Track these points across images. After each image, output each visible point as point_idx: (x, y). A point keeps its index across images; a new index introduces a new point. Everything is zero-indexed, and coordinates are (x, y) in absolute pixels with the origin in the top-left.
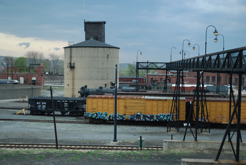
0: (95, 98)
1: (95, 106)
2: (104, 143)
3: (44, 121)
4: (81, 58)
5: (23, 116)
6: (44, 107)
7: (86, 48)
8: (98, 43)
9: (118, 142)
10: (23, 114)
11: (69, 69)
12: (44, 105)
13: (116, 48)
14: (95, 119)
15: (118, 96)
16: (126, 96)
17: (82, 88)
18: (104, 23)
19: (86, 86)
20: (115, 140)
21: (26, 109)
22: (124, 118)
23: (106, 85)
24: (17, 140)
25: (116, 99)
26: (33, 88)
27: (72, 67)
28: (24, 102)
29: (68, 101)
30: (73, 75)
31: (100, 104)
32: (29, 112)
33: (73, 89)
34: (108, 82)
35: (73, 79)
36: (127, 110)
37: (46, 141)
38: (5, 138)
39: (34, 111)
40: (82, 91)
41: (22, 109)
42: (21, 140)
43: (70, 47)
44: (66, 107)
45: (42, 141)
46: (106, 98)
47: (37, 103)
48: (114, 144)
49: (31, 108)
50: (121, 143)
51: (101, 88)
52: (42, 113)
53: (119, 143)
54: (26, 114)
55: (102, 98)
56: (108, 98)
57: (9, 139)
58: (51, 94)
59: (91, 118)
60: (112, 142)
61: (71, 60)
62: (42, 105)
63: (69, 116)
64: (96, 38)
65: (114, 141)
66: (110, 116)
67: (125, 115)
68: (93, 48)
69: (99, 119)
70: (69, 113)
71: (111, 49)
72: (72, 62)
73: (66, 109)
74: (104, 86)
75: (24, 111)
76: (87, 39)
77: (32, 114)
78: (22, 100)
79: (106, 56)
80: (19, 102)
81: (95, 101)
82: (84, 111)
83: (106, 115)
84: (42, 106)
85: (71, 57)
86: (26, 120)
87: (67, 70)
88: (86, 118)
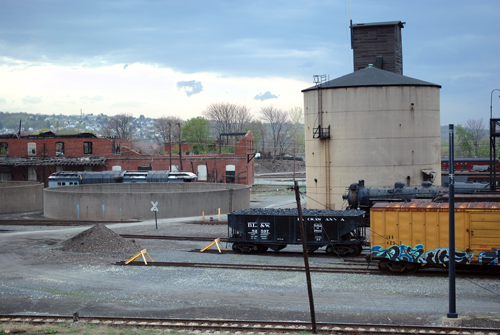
0: (393, 209)
1: (391, 230)
2: (423, 321)
3: (267, 268)
4: (348, 115)
5: (215, 255)
6: (265, 233)
7: (359, 89)
8: (386, 76)
9: (460, 318)
10: (216, 252)
11: (317, 141)
12: (265, 228)
13: (432, 86)
14: (391, 262)
15: (456, 205)
16: (470, 205)
17: (353, 188)
18: (401, 25)
19: (362, 183)
20: (452, 313)
21: (222, 240)
22: (466, 260)
23: (409, 178)
24: (211, 311)
25: (452, 211)
26: (231, 191)
27: (324, 137)
28: (212, 222)
29: (323, 218)
30: (328, 156)
31: (404, 225)
32: (230, 246)
33: (329, 189)
34: (414, 172)
35: (328, 165)
36: (473, 239)
37: (281, 315)
38: (182, 306)
39: (243, 244)
40: (353, 195)
41: (211, 239)
42: (221, 311)
43: (319, 88)
44: (319, 234)
45: (271, 314)
46: (418, 210)
47: (249, 225)
48: (450, 322)
49: (235, 236)
50: (469, 322)
51: (399, 186)
52: (260, 249)
53: (463, 322)
54: (223, 252)
55: (409, 209)
56: (425, 210)
57: (193, 310)
58: (298, 199)
59: (383, 259)
60: (445, 318)
61: (321, 119)
62: (260, 229)
63: (327, 254)
64: (382, 65)
65: (449, 316)
66: (431, 255)
67: (468, 251)
68: (374, 89)
69: (404, 263)
70: (324, 248)
71: (420, 91)
72: (325, 126)
73: (318, 238)
74: (404, 181)
75: (217, 245)
76: (358, 66)
77: (236, 250)
78: (208, 218)
79: (408, 106)
80: (202, 223)
81: (391, 217)
82: (361, 242)
83: (421, 251)
84: (259, 232)
85: (321, 113)
86: (225, 266)
87: (311, 144)
88: (369, 259)
